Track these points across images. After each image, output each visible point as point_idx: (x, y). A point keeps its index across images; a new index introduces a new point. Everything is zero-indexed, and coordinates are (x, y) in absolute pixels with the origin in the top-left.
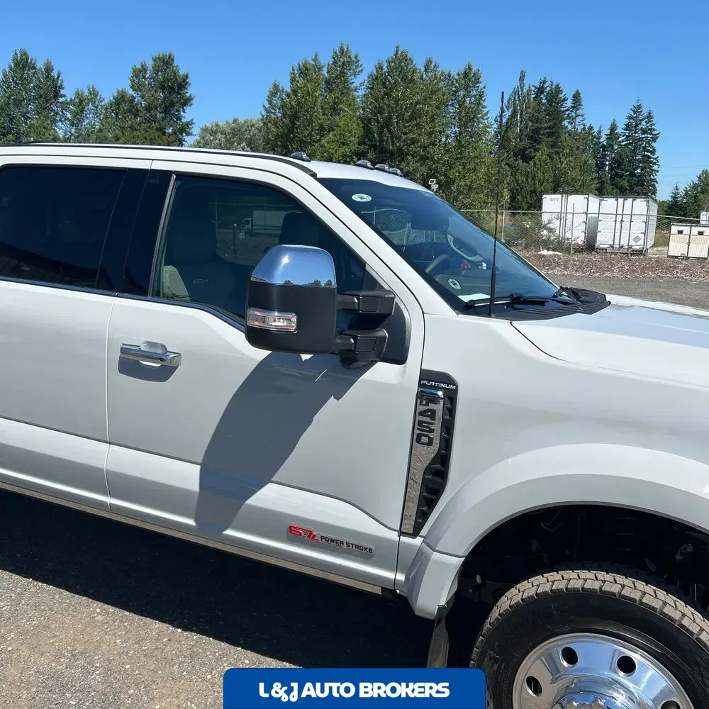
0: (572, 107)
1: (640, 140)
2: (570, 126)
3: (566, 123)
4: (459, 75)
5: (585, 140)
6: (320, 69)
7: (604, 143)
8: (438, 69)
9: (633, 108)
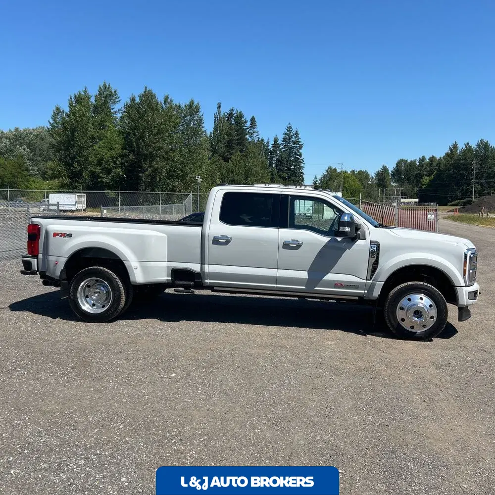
0: (251, 127)
1: (292, 148)
2: (250, 138)
3: (247, 136)
4: (185, 106)
5: (260, 148)
6: (89, 98)
7: (271, 149)
8: (173, 103)
9: (287, 128)
